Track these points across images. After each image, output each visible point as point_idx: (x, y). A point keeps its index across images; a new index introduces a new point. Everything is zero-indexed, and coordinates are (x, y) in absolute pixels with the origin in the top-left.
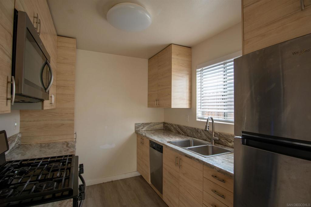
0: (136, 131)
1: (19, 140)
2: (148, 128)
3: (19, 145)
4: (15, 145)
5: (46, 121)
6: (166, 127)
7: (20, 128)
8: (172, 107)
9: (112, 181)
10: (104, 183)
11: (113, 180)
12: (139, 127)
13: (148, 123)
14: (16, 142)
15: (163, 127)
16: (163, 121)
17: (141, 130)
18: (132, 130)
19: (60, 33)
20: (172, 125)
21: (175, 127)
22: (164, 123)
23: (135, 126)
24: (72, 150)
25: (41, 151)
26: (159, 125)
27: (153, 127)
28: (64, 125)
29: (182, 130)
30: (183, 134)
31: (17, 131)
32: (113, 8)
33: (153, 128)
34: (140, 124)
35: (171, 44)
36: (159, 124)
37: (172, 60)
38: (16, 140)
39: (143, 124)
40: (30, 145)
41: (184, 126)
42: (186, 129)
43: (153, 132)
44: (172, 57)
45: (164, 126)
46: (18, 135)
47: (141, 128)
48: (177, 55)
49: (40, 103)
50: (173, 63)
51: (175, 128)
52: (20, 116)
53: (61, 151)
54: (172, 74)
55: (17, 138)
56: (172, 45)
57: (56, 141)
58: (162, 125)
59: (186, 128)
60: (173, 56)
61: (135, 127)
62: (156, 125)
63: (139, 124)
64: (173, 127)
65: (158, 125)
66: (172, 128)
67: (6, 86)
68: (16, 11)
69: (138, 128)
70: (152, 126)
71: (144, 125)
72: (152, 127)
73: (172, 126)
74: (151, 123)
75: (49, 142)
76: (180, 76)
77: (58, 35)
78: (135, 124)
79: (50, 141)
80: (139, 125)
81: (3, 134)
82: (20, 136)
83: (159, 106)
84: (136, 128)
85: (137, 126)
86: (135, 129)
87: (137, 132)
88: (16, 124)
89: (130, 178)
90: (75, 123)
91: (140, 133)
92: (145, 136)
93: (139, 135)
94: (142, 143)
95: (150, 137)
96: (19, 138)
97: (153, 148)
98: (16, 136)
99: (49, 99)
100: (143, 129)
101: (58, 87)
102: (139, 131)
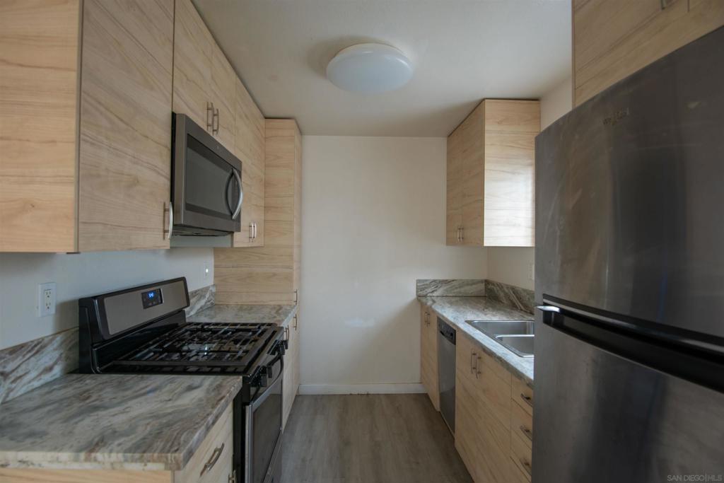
0: (419, 296)
1: (212, 297)
2: (446, 290)
3: (212, 304)
4: (206, 303)
5: (249, 267)
6: (491, 291)
7: (215, 277)
8: (485, 245)
9: (368, 394)
10: (351, 394)
11: (371, 392)
12: (426, 288)
13: (446, 280)
14: (206, 299)
15: (484, 291)
16: (485, 277)
17: (431, 294)
18: (411, 294)
19: (268, 114)
20: (500, 286)
21: (507, 291)
22: (487, 282)
23: (417, 286)
24: (280, 319)
25: (237, 315)
26: (474, 286)
27: (458, 290)
28: (276, 275)
29: (519, 299)
30: (522, 308)
31: (209, 282)
32: (336, 57)
33: (460, 293)
34: (428, 283)
35: (484, 99)
36: (473, 283)
37: (486, 135)
38: (207, 296)
39: (434, 281)
40: (227, 306)
41: (525, 290)
42: (528, 296)
43: (454, 300)
44: (487, 127)
45: (487, 289)
46: (211, 289)
47: (429, 290)
48: (500, 123)
49: (229, 237)
50: (487, 142)
51: (506, 294)
52: (215, 258)
53: (263, 318)
54: (486, 168)
55: (208, 293)
56: (486, 100)
57: (264, 302)
58: (482, 286)
59: (528, 294)
60: (489, 127)
61: (417, 289)
62: (468, 285)
63: (426, 280)
64: (504, 291)
65: (471, 285)
66: (502, 294)
67: (162, 215)
68: (174, 115)
69: (423, 289)
70: (456, 288)
71: (438, 283)
72: (456, 291)
73: (501, 289)
74: (453, 281)
75: (255, 304)
76: (508, 172)
77: (266, 118)
78: (417, 281)
79: (255, 302)
80: (425, 283)
81: (182, 282)
82: (214, 290)
83: (463, 241)
84: (419, 289)
85: (422, 287)
86: (417, 292)
87: (420, 298)
88: (207, 271)
89: (405, 394)
90: (295, 273)
91: (424, 300)
92: (431, 307)
93: (423, 305)
94: (428, 323)
95: (437, 310)
96: (212, 294)
97: (441, 332)
98: (207, 289)
99: (239, 230)
100: (435, 294)
101: (267, 208)
102: (425, 296)
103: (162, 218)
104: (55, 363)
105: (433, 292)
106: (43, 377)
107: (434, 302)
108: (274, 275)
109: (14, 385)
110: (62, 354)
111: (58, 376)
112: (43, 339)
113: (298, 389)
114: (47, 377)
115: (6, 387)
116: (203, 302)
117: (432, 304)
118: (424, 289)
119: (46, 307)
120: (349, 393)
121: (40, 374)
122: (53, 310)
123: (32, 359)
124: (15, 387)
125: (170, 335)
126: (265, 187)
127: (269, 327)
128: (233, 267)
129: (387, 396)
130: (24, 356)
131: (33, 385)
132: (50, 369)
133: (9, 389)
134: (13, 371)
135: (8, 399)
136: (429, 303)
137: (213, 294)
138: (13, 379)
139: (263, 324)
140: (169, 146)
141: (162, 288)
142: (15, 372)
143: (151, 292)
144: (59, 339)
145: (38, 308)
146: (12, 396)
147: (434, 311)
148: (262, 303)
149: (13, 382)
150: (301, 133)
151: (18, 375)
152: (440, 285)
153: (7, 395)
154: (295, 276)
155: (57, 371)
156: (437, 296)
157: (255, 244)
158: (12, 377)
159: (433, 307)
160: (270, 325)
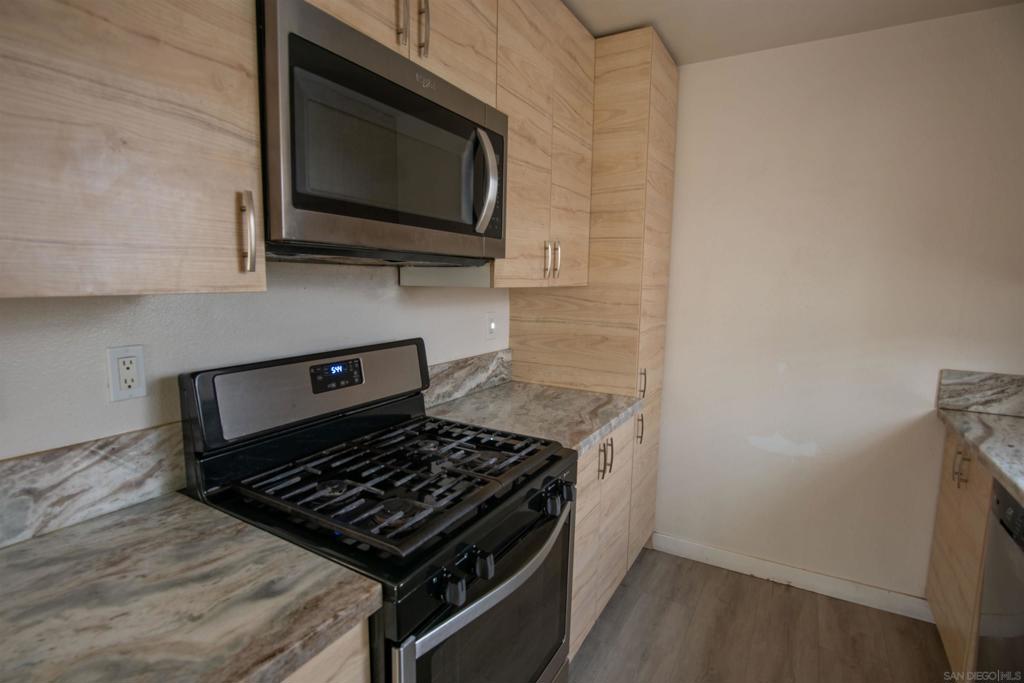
0: (942, 408)
1: (502, 369)
3: (504, 379)
4: (489, 378)
5: (563, 322)
7: (511, 336)
9: (788, 587)
10: (752, 576)
12: (967, 391)
14: (490, 372)
17: (981, 408)
18: (923, 399)
23: (940, 384)
28: (607, 339)
31: (499, 344)
34: (975, 379)
38: (492, 367)
39: (996, 377)
46: (500, 356)
47: (978, 397)
52: (511, 305)
55: (495, 362)
57: (585, 386)
61: (939, 390)
63: (971, 374)
67: (232, 220)
69: (957, 394)
71: (1007, 384)
75: (569, 386)
77: (597, 37)
78: (942, 371)
79: (571, 384)
80: (967, 379)
82: (507, 357)
84: (944, 391)
85: (956, 387)
86: (939, 398)
87: (949, 415)
88: (493, 326)
89: (879, 612)
90: (643, 339)
91: (957, 421)
92: (976, 448)
93: (951, 433)
94: (961, 478)
95: (996, 461)
96: (502, 364)
97: (1002, 522)
98: (491, 356)
99: (502, 255)
100: (994, 409)
101: (594, 215)
102: (963, 410)
103: (232, 226)
104: (149, 475)
105: (986, 403)
106: (122, 495)
107: (989, 431)
108: (605, 339)
109: (57, 509)
110: (160, 461)
111: (156, 494)
112: (117, 437)
113: (650, 539)
114: (133, 497)
115: (41, 511)
116: (482, 377)
117: (982, 439)
118: (960, 395)
119: (127, 385)
120: (749, 574)
121: (115, 492)
122: (140, 390)
123: (96, 468)
124: (61, 512)
125: (373, 438)
126: (593, 174)
127: (543, 448)
128: (537, 321)
129: (835, 603)
130: (75, 465)
131: (101, 509)
132: (139, 483)
133: (46, 515)
134: (53, 487)
135: (46, 530)
136: (974, 432)
137: (508, 365)
138: (55, 499)
139: (535, 441)
140: (252, 66)
141: (361, 357)
142: (59, 488)
143: (336, 364)
144: (153, 436)
145: (108, 386)
146: (53, 525)
147: (984, 461)
148: (582, 388)
149: (53, 505)
150: (675, 60)
151: (66, 494)
152: (1012, 389)
153: (45, 524)
154: (644, 342)
155: (154, 487)
156: (1001, 416)
157: (558, 283)
158: (54, 496)
159: (983, 448)
160: (547, 443)
